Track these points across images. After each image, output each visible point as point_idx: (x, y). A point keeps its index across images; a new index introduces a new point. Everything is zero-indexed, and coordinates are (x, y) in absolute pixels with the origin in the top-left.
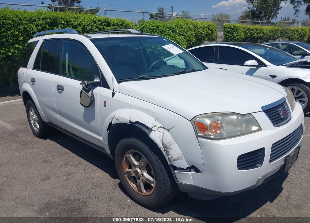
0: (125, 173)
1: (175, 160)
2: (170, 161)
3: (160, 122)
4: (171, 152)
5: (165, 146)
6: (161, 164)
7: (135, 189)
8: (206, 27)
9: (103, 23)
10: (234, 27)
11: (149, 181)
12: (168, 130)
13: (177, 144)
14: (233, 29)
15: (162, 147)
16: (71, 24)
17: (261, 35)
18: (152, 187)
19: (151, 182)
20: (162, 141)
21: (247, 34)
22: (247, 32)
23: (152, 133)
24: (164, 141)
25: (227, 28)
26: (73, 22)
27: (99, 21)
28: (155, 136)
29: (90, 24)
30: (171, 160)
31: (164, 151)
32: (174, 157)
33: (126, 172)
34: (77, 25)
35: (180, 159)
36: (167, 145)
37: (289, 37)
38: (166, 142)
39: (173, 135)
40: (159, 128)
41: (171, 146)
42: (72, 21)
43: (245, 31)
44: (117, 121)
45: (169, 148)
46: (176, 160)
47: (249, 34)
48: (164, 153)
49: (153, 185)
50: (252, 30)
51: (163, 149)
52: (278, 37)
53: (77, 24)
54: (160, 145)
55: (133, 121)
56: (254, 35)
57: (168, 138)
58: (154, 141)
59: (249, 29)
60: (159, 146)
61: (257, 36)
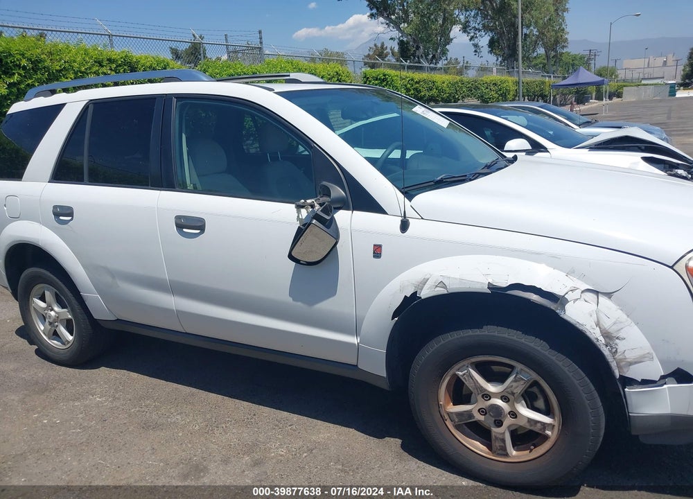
0: (446, 417)
1: (631, 364)
2: (619, 367)
3: (582, 277)
4: (621, 346)
5: (607, 335)
6: (587, 379)
7: (481, 451)
8: (334, 77)
9: (120, 66)
10: (385, 75)
11: (539, 425)
12: (609, 295)
13: (637, 324)
14: (383, 80)
15: (601, 338)
16: (44, 68)
17: (434, 92)
18: (546, 438)
19: (544, 425)
20: (598, 324)
21: (410, 90)
22: (409, 86)
23: (567, 306)
24: (601, 322)
25: (370, 79)
26: (48, 63)
27: (110, 61)
28: (579, 313)
29: (90, 68)
30: (622, 364)
31: (607, 346)
32: (630, 356)
33: (448, 414)
34: (60, 71)
35: (646, 359)
36: (610, 331)
37: (482, 97)
38: (607, 324)
39: (622, 306)
40: (583, 292)
41: (622, 331)
42: (45, 61)
43: (406, 86)
44: (438, 289)
45: (617, 338)
46: (636, 363)
47: (412, 92)
48: (606, 351)
49: (549, 433)
50: (417, 83)
51: (603, 341)
52: (463, 97)
53: (58, 68)
54: (595, 334)
55: (503, 283)
56: (422, 94)
57: (611, 313)
58: (577, 326)
59: (412, 80)
60: (592, 337)
61: (427, 94)
